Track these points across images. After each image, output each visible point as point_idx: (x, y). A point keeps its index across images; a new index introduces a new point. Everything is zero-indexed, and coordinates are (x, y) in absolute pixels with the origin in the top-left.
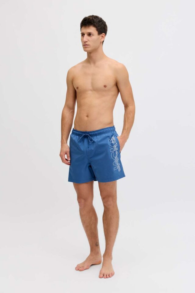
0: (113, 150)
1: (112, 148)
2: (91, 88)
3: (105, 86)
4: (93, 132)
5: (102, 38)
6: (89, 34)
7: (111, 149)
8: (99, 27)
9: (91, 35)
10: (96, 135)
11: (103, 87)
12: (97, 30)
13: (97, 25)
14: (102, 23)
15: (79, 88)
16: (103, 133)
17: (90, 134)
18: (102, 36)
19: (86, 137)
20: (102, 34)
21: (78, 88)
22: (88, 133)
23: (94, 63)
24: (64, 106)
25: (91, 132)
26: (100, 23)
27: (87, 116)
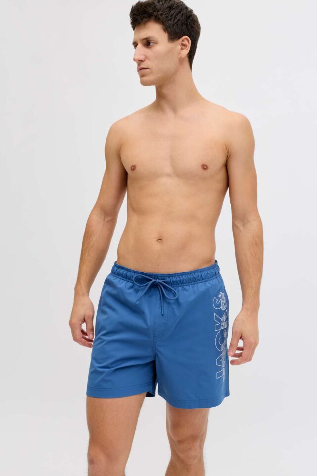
0: (219, 327)
1: (220, 321)
2: (168, 170)
3: (204, 167)
4: (175, 275)
5: (182, 49)
6: (148, 43)
7: (218, 323)
8: (170, 23)
9: (151, 44)
10: (182, 283)
11: (200, 167)
12: (166, 29)
13: (164, 16)
14: (180, 13)
15: (137, 169)
16: (199, 280)
17: (168, 280)
18: (184, 45)
19: (155, 286)
20: (181, 39)
21: (133, 168)
22: (163, 277)
23: (175, 110)
24: (94, 208)
25: (170, 276)
26: (172, 12)
27: (160, 239)
